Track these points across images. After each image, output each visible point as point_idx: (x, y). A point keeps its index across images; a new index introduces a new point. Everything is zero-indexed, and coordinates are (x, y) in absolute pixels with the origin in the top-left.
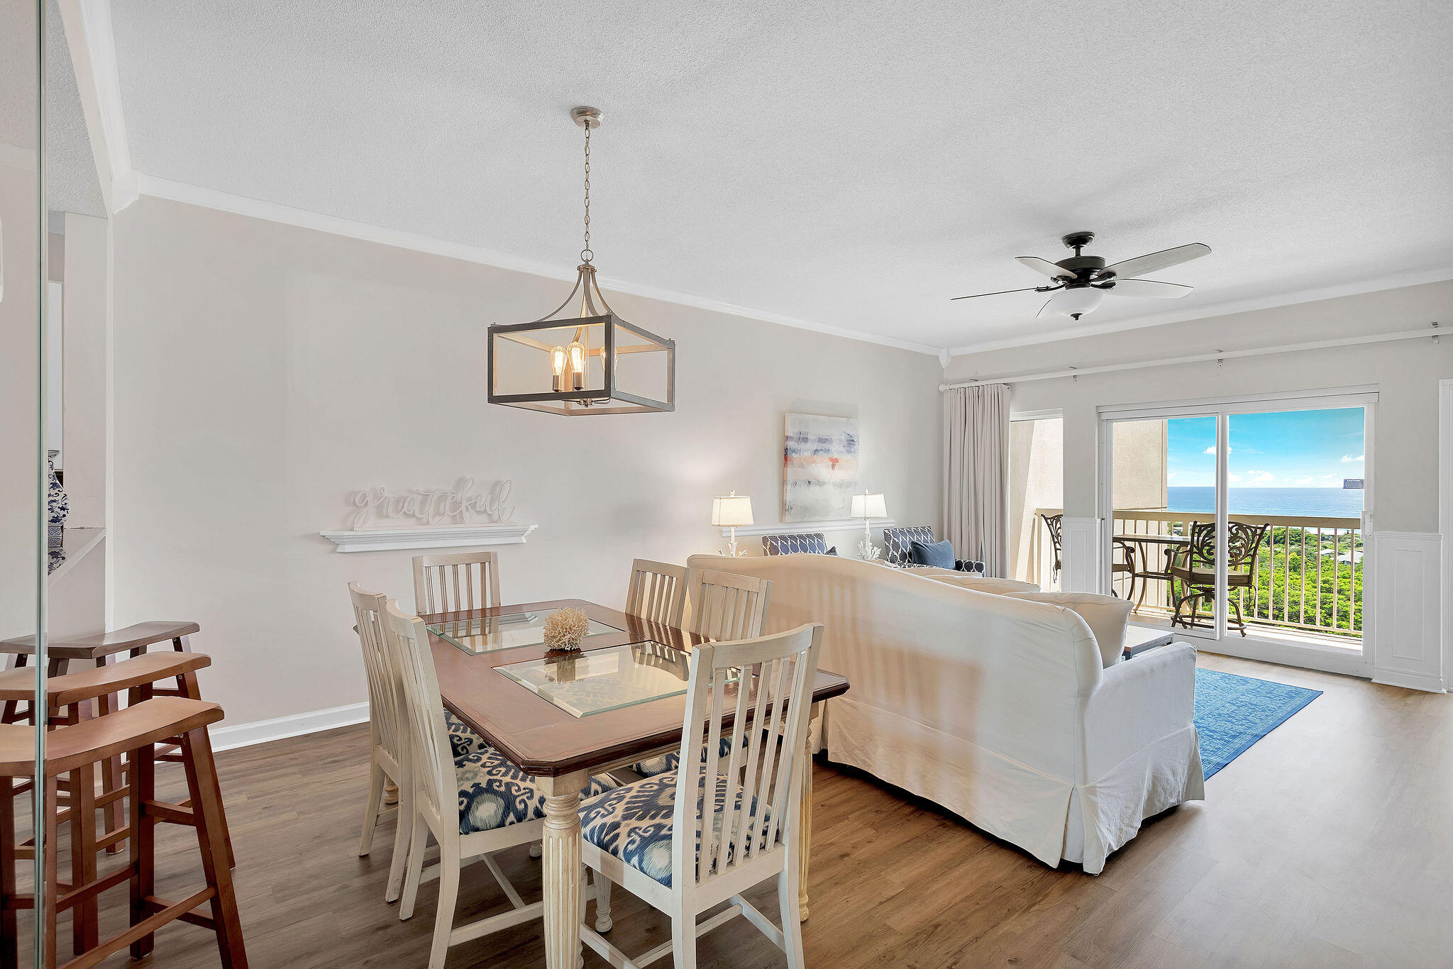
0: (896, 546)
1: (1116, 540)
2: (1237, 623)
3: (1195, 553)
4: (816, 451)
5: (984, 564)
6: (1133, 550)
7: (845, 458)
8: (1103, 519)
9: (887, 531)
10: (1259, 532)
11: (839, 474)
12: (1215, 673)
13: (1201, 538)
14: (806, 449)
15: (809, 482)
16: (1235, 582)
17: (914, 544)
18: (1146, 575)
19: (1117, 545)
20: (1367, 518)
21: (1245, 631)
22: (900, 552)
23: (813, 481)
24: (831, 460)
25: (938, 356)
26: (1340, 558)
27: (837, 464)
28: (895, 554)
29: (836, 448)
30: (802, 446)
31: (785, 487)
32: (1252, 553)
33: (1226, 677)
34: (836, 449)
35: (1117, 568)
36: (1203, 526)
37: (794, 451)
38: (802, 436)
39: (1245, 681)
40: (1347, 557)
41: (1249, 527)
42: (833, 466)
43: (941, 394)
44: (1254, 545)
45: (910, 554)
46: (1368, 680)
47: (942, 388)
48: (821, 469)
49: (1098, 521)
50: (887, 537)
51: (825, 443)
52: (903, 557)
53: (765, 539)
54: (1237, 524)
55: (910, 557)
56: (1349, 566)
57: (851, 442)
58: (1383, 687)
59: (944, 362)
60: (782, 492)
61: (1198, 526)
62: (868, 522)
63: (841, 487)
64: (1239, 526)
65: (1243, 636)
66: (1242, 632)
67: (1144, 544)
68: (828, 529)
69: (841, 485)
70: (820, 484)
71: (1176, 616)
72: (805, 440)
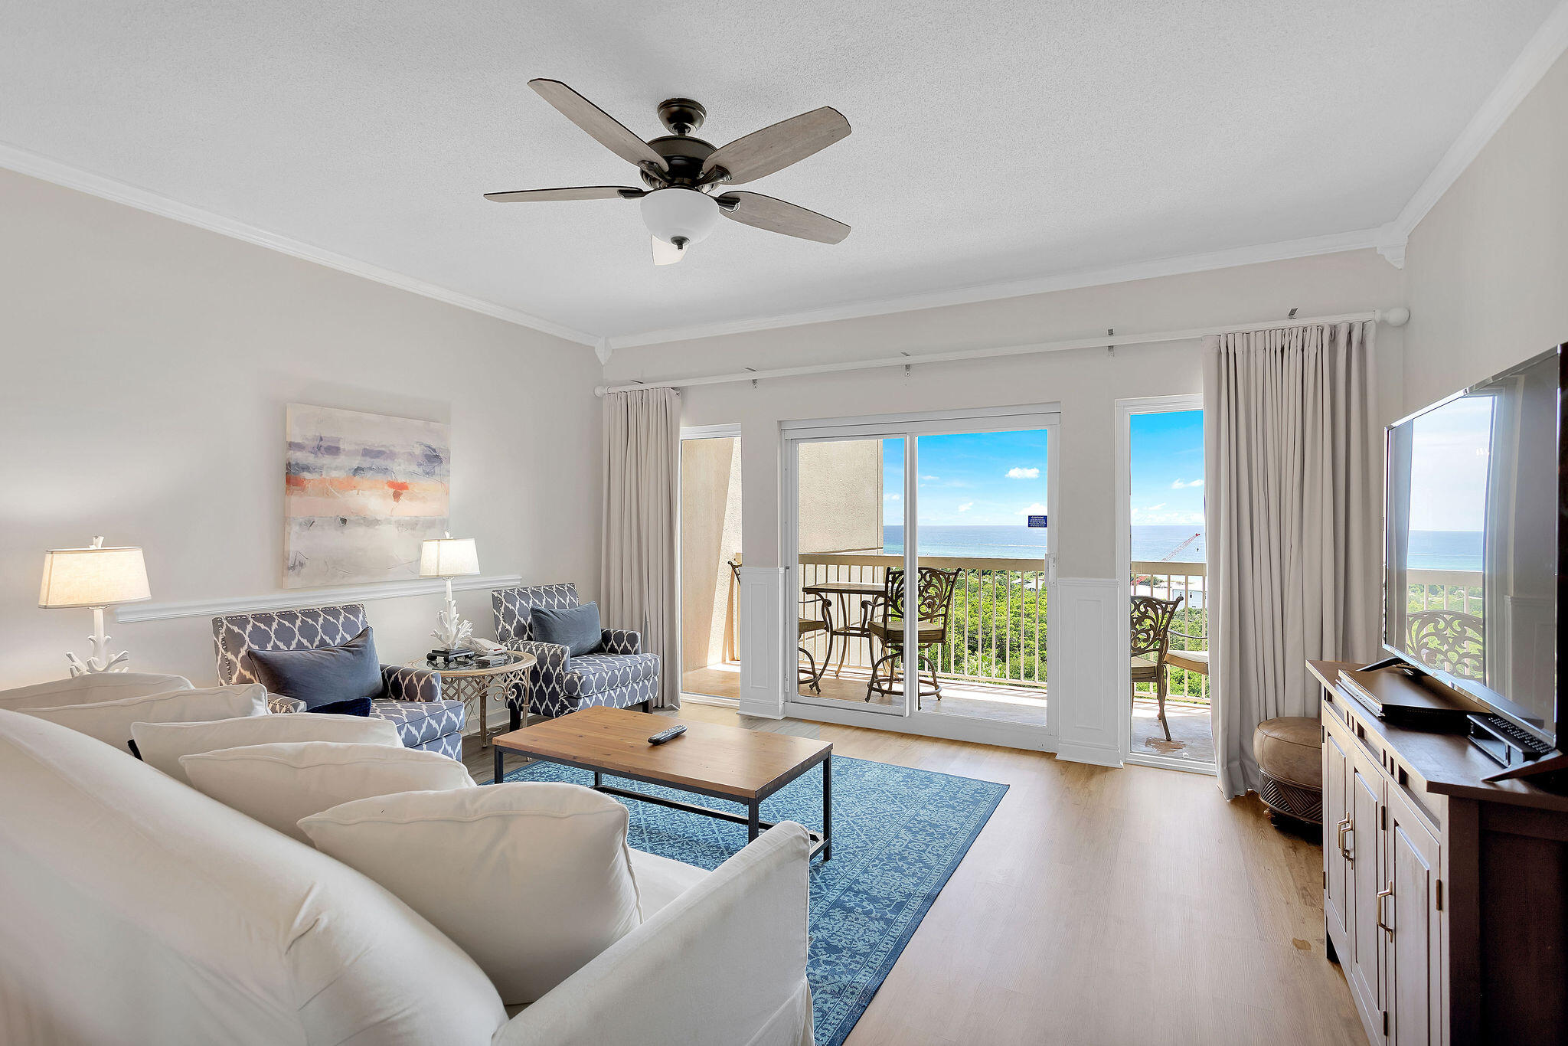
0: (509, 616)
1: (808, 591)
2: (932, 684)
3: (890, 605)
4: (358, 470)
5: (639, 634)
6: (830, 604)
7: (423, 485)
8: (787, 568)
9: (496, 594)
10: (952, 577)
11: (407, 508)
12: (897, 770)
13: (896, 585)
14: (335, 469)
15: (344, 521)
16: (926, 638)
17: (535, 612)
18: (846, 633)
19: (812, 597)
20: (1051, 561)
21: (941, 694)
22: (515, 624)
23: (353, 518)
24: (392, 485)
25: (594, 348)
26: (1028, 586)
27: (404, 492)
28: (508, 627)
29: (403, 467)
30: (326, 460)
31: (288, 529)
32: (945, 603)
33: (911, 775)
34: (400, 471)
35: (807, 626)
36: (897, 573)
37: (306, 468)
38: (324, 444)
39: (929, 778)
40: (1032, 585)
41: (941, 573)
42: (397, 496)
43: (599, 399)
44: (948, 594)
45: (530, 625)
46: (1050, 756)
47: (599, 391)
48: (372, 499)
49: (781, 570)
50: (497, 602)
51: (378, 457)
52: (521, 630)
53: (218, 623)
54: (930, 570)
55: (531, 630)
56: (1034, 592)
57: (433, 458)
58: (1067, 765)
59: (602, 356)
60: (282, 538)
61: (891, 573)
62: (449, 583)
63: (413, 529)
64: (932, 573)
65: (939, 700)
66: (938, 696)
67: (845, 596)
68: (371, 596)
69: (412, 525)
70: (371, 522)
71: (872, 682)
72: (333, 450)
